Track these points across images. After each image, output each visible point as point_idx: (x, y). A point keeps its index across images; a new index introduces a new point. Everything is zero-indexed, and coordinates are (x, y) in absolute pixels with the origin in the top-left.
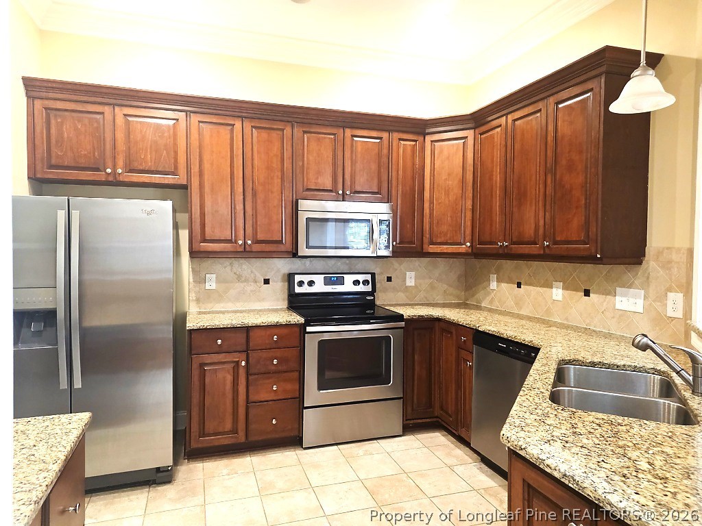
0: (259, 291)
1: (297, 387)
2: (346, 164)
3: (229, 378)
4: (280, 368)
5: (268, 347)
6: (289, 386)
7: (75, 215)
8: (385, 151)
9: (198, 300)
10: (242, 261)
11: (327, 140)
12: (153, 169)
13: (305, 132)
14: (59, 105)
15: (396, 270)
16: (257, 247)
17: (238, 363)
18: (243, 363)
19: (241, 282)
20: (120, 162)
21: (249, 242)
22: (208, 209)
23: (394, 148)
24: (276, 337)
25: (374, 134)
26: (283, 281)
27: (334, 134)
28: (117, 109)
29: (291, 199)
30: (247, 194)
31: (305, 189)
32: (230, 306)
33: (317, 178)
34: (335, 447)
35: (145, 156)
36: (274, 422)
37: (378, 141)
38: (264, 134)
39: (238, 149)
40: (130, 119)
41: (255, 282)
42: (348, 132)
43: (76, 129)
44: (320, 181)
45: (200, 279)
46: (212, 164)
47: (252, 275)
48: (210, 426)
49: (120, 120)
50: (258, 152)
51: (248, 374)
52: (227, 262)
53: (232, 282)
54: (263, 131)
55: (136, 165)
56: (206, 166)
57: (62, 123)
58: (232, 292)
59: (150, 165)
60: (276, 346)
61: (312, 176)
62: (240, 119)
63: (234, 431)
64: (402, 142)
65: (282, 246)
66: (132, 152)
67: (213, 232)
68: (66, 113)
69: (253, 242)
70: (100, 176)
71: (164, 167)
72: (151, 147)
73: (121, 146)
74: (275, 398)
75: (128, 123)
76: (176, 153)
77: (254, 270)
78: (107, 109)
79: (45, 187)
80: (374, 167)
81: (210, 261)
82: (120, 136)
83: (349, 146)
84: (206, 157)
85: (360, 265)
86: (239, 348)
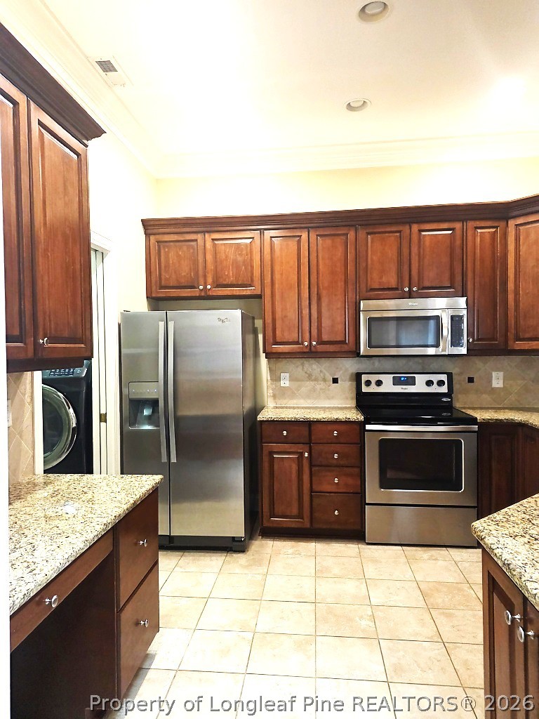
0: (329, 390)
1: (359, 482)
2: (413, 262)
3: (294, 467)
4: (342, 463)
5: (330, 441)
6: (350, 481)
7: (171, 325)
8: (458, 242)
9: (274, 396)
10: (312, 361)
11: (393, 238)
12: (235, 283)
13: (368, 234)
14: (167, 238)
15: (480, 369)
16: (321, 348)
17: (302, 454)
18: (306, 455)
19: (312, 381)
20: (210, 280)
21: (314, 343)
22: (279, 314)
23: (470, 238)
24: (335, 432)
25: (445, 226)
26: (350, 380)
27: (400, 232)
28: (207, 235)
29: (354, 300)
30: (312, 298)
31: (369, 289)
32: (303, 403)
33: (381, 278)
34: (400, 548)
35: (229, 272)
36: (336, 513)
37: (450, 232)
38: (328, 241)
39: (304, 258)
40: (216, 242)
41: (324, 380)
42: (415, 228)
43: (178, 256)
44: (384, 279)
45: (275, 378)
46: (282, 274)
47: (322, 375)
48: (279, 508)
49: (209, 244)
50: (323, 259)
51: (311, 465)
52: (298, 362)
53: (303, 381)
54: (327, 238)
55: (222, 281)
56: (277, 276)
57: (168, 252)
58: (303, 389)
59: (232, 280)
60: (337, 441)
61: (375, 275)
62: (306, 230)
63: (300, 516)
64: (479, 231)
65: (345, 346)
66: (218, 269)
67: (283, 335)
68: (172, 244)
69: (318, 344)
70: (195, 292)
71: (243, 281)
72: (233, 263)
73: (210, 266)
74: (336, 491)
75: (215, 246)
76: (252, 267)
77: (323, 370)
78: (199, 237)
79: (161, 304)
80: (445, 259)
81: (284, 361)
82: (209, 257)
83: (416, 241)
84: (277, 268)
85: (435, 365)
86: (302, 440)
